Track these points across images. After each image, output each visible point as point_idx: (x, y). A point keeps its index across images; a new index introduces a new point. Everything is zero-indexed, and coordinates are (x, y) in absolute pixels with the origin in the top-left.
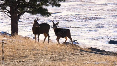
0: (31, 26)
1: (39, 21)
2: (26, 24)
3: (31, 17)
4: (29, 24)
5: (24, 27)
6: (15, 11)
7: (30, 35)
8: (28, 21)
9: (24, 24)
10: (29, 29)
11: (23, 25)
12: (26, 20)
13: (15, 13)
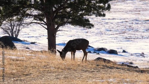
0: (122, 36)
1: (133, 30)
2: (116, 34)
3: (123, 25)
4: (120, 34)
5: (113, 38)
6: (52, 22)
7: (120, 48)
8: (118, 30)
9: (114, 34)
10: (119, 40)
11: (113, 36)
12: (117, 29)
13: (52, 24)
